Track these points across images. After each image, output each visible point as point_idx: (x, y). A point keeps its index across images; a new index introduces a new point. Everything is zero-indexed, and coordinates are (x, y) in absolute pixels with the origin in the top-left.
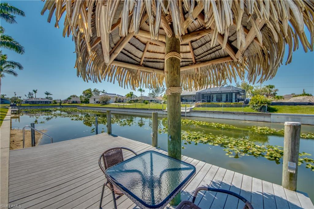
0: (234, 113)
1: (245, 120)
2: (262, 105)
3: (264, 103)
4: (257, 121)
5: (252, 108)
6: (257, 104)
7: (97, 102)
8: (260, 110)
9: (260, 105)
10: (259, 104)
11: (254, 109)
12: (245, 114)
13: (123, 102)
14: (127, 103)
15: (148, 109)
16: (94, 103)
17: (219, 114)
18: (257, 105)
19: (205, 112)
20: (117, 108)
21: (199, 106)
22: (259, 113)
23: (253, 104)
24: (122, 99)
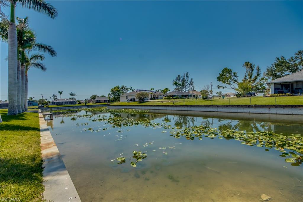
7: (131, 100)
13: (157, 98)
14: (165, 99)
15: (249, 106)
16: (128, 101)
20: (171, 106)
24: (156, 95)
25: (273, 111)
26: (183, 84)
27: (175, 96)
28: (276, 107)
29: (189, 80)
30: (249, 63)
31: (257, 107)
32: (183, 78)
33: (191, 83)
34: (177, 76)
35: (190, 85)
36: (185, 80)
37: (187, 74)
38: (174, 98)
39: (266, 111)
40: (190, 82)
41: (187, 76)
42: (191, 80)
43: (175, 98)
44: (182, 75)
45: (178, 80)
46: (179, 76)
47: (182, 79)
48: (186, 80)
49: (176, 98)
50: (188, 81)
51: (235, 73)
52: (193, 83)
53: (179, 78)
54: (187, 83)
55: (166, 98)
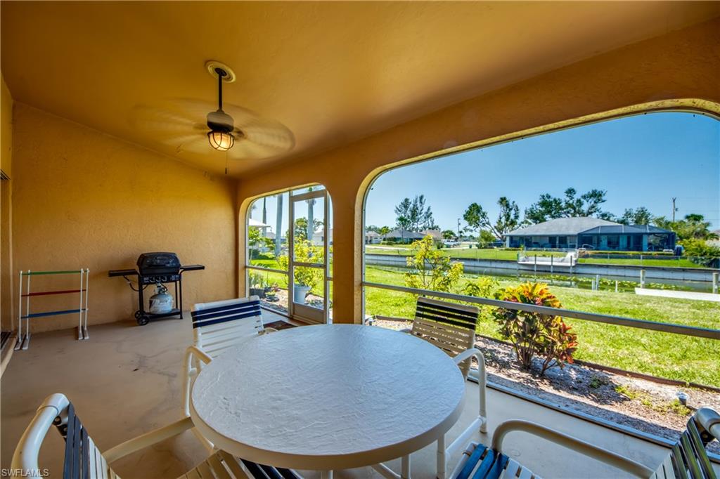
0: (664, 269)
1: (684, 280)
2: (714, 258)
3: (715, 254)
4: (706, 281)
5: (693, 262)
6: (702, 256)
8: (709, 265)
9: (710, 258)
10: (707, 256)
11: (698, 263)
12: (684, 270)
13: (370, 242)
14: (383, 244)
15: (475, 260)
17: (635, 270)
18: (703, 258)
19: (607, 266)
20: (395, 256)
21: (587, 256)
22: (709, 269)
23: (696, 255)
24: (369, 236)
25: (494, 265)
26: (413, 215)
27: (399, 239)
28: (496, 261)
29: (425, 210)
30: (505, 199)
31: (481, 260)
32: (414, 205)
33: (428, 215)
34: (402, 200)
35: (425, 218)
36: (417, 209)
37: (421, 198)
38: (397, 244)
39: (487, 264)
40: (426, 213)
41: (421, 202)
42: (429, 209)
43: (399, 242)
44: (412, 200)
45: (405, 207)
46: (406, 200)
47: (411, 206)
48: (420, 209)
49: (401, 243)
50: (423, 211)
51: (484, 214)
52: (432, 216)
53: (406, 204)
54: (420, 214)
55: (386, 242)
